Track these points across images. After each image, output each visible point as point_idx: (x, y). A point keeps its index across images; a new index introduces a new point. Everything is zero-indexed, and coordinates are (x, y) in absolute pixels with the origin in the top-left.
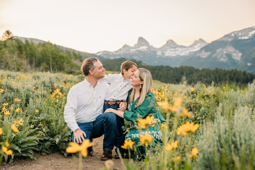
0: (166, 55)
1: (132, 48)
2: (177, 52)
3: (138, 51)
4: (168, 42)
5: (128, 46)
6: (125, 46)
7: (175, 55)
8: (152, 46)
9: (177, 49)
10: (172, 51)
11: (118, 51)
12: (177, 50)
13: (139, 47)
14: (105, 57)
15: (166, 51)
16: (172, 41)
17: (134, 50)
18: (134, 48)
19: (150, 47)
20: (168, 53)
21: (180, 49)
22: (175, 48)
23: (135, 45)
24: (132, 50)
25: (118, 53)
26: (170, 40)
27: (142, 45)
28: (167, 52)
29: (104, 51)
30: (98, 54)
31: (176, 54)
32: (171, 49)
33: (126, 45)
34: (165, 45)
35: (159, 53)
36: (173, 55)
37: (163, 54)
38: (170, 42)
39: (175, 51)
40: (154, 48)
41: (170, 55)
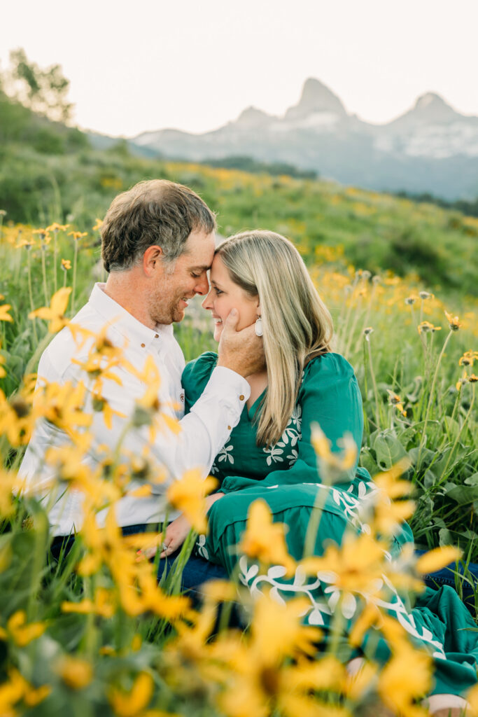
1: (275, 119)
2: (456, 142)
3: (300, 131)
4: (420, 99)
5: (259, 112)
6: (250, 112)
7: (447, 154)
8: (355, 116)
9: (455, 128)
10: (435, 135)
11: (221, 132)
12: (456, 134)
13: (305, 118)
14: (170, 151)
15: (412, 135)
16: (436, 97)
17: (283, 128)
18: (286, 120)
19: (348, 119)
21: (468, 131)
22: (448, 124)
23: (290, 110)
24: (276, 128)
26: (427, 95)
27: (317, 110)
28: (416, 142)
29: (166, 131)
30: (144, 141)
31: (452, 149)
32: (431, 130)
33: (252, 108)
34: (409, 114)
35: (383, 144)
36: (441, 154)
37: (399, 147)
38: (428, 100)
39: (447, 135)
40: (364, 124)
41: (426, 152)
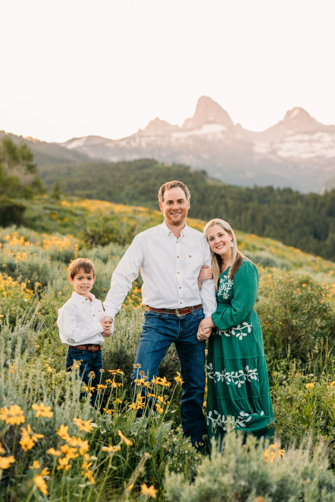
0: (281, 154)
1: (177, 129)
2: (318, 147)
3: (195, 138)
4: (289, 113)
5: (164, 123)
6: (157, 123)
7: (310, 155)
8: (239, 125)
9: (317, 136)
10: (302, 141)
11: (133, 137)
12: (318, 141)
13: (200, 128)
14: (93, 155)
15: (282, 142)
16: (302, 110)
17: (183, 135)
18: (184, 129)
19: (233, 129)
20: (291, 150)
21: (327, 138)
22: (313, 132)
23: (188, 120)
24: (175, 135)
25: (133, 144)
26: (295, 109)
27: (209, 122)
28: (285, 146)
29: (90, 138)
30: (71, 146)
31: (313, 152)
32: (299, 137)
33: (157, 119)
34: (281, 123)
35: (261, 148)
36: (304, 156)
37: (274, 152)
38: (295, 113)
39: (311, 141)
40: (246, 132)
41: (294, 154)
